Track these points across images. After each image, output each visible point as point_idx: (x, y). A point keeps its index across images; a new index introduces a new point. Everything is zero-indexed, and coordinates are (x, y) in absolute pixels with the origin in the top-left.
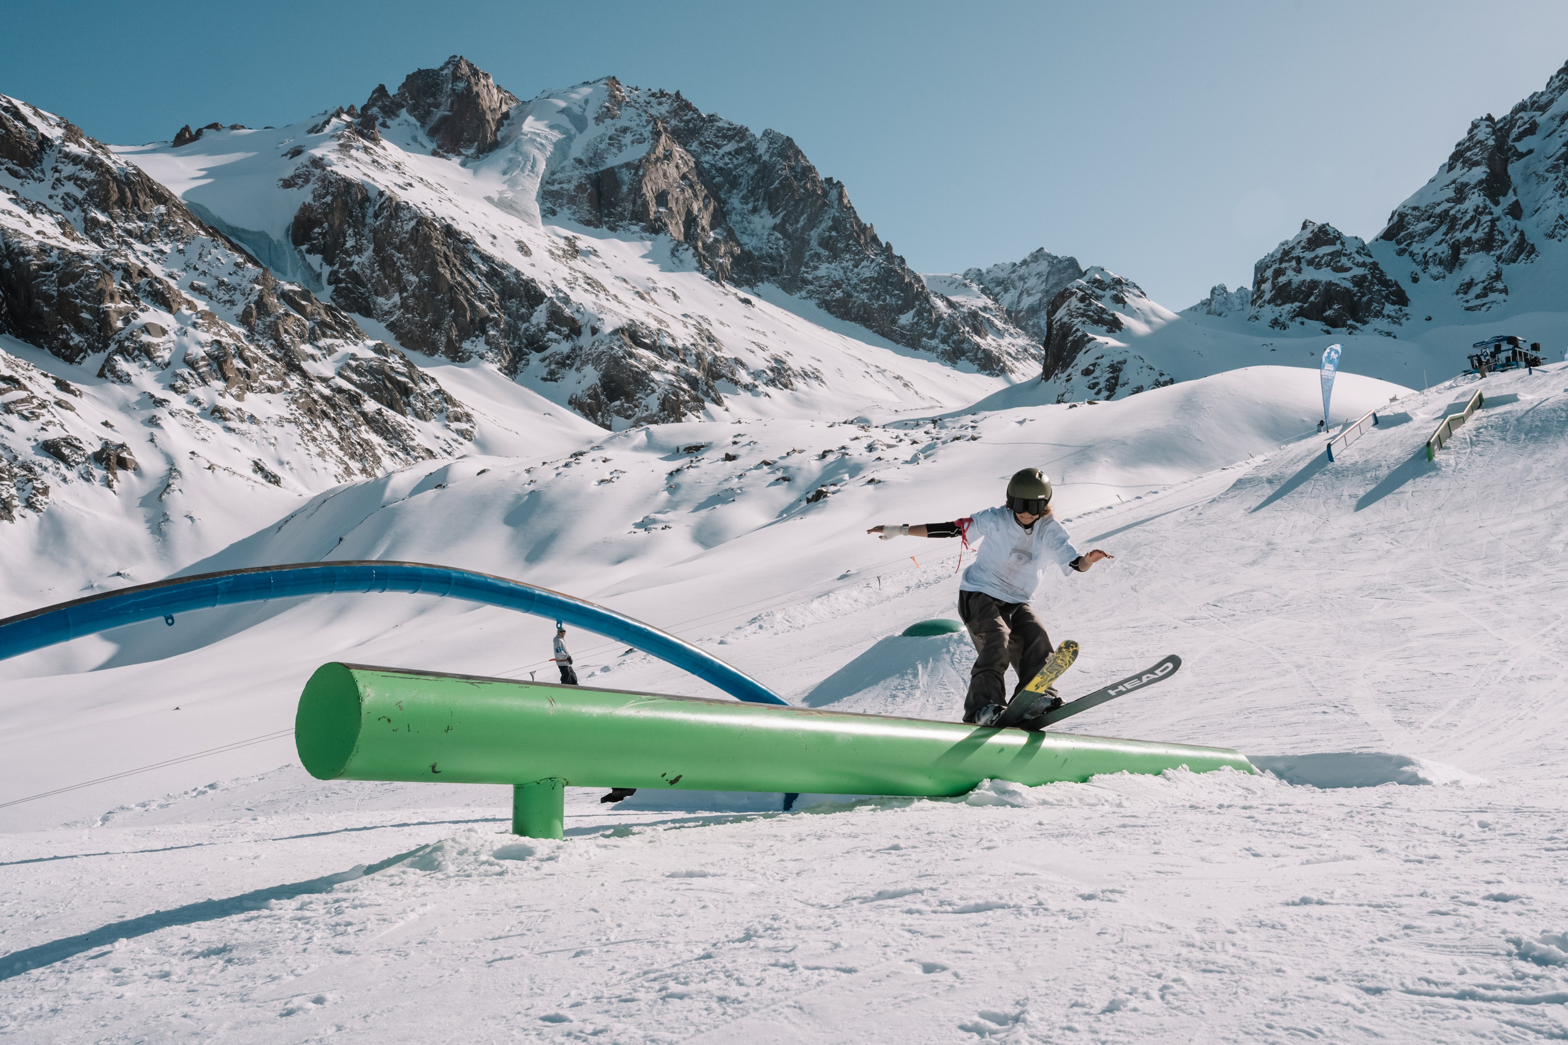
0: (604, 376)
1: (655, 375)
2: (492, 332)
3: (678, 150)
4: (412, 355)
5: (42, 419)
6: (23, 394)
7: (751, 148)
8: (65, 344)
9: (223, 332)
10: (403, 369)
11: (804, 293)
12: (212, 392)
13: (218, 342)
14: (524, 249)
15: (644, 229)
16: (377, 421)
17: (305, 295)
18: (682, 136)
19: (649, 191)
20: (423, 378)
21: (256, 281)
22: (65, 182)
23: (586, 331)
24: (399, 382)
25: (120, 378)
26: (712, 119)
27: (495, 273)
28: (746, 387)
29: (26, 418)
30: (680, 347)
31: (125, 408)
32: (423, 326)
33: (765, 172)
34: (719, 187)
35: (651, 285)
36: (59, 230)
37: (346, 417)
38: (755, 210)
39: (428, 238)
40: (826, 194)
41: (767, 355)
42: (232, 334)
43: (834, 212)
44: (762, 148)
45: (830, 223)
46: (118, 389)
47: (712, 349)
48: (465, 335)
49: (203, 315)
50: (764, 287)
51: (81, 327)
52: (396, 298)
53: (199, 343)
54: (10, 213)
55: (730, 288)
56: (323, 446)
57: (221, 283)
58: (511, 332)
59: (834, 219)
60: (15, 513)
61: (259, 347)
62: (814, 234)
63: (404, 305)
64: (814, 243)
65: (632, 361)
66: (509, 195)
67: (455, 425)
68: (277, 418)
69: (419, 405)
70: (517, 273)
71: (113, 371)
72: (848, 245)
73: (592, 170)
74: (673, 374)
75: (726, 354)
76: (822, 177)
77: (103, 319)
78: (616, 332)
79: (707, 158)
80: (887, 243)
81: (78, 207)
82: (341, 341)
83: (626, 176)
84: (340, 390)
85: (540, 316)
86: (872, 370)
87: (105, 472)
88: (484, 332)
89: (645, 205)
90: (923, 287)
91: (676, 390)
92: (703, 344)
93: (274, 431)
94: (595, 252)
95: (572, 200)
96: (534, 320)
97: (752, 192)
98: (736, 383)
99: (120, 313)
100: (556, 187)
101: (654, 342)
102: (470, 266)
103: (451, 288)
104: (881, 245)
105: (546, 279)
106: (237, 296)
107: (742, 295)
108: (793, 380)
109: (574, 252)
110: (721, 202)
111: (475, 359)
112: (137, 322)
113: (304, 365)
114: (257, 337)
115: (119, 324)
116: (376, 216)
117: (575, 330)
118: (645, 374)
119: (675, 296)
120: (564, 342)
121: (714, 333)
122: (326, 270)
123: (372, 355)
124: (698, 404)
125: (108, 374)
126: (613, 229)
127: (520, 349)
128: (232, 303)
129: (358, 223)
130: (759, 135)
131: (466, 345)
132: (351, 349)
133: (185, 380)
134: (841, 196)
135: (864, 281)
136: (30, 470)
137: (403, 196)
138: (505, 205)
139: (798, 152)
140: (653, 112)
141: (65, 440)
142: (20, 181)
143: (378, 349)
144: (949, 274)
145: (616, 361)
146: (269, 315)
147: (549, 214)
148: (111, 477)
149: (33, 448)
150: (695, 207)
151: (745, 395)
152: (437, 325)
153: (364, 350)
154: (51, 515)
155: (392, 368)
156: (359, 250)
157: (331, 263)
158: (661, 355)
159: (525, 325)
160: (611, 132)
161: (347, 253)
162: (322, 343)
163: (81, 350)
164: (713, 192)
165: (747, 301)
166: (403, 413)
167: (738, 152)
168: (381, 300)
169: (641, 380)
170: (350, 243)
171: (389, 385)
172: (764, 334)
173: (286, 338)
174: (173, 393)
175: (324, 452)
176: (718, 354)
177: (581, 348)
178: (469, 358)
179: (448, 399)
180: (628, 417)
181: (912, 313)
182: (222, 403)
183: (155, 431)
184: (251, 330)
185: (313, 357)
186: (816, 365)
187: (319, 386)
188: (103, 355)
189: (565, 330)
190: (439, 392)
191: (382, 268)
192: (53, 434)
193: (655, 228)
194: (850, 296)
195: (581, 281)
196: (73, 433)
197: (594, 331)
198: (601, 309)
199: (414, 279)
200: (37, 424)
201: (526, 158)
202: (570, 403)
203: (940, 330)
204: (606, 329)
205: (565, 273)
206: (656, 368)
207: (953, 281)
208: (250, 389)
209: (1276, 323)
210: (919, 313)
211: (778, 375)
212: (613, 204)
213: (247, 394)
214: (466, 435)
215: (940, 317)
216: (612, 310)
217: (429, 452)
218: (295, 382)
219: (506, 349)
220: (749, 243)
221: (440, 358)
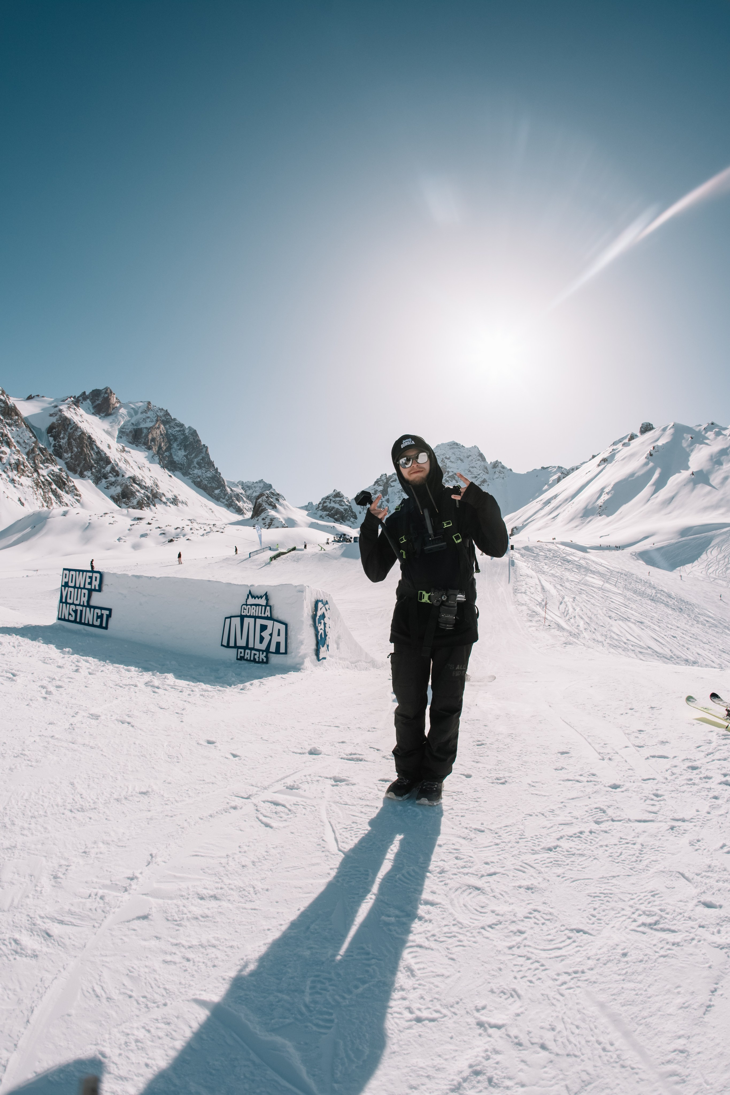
0: (123, 490)
1: (137, 493)
2: (94, 470)
3: (162, 426)
4: (69, 473)
7: (184, 431)
9: (21, 457)
10: (65, 477)
11: (188, 477)
12: (14, 474)
13: (19, 460)
14: (109, 447)
15: (146, 448)
16: (54, 492)
17: (45, 449)
18: (165, 423)
19: (150, 437)
20: (70, 481)
21: (34, 443)
23: (121, 476)
24: (64, 481)
26: (175, 419)
27: (99, 452)
28: (164, 502)
30: (147, 486)
32: (75, 464)
33: (186, 438)
34: (171, 440)
35: (144, 465)
37: (46, 489)
38: (180, 449)
39: (83, 438)
40: (202, 449)
41: (172, 494)
42: (23, 457)
43: (203, 455)
44: (187, 431)
47: (156, 488)
48: (86, 470)
49: (18, 451)
50: (177, 473)
52: (70, 455)
53: (14, 459)
55: (166, 471)
56: (38, 496)
57: (25, 442)
58: (99, 471)
59: (203, 457)
61: (29, 463)
62: (196, 460)
63: (71, 457)
64: (195, 463)
65: (132, 488)
66: (110, 430)
67: (76, 497)
69: (67, 489)
70: (105, 454)
72: (205, 465)
73: (135, 427)
74: (143, 494)
75: (160, 491)
76: (202, 444)
78: (130, 477)
79: (170, 431)
82: (51, 465)
83: (145, 431)
84: (47, 480)
85: (108, 468)
86: (203, 505)
88: (91, 470)
89: (148, 441)
90: (224, 483)
91: (143, 499)
92: (154, 486)
93: (26, 489)
94: (129, 452)
95: (127, 435)
96: (106, 469)
97: (180, 444)
98: (161, 501)
100: (124, 430)
101: (140, 483)
102: (93, 449)
103: (85, 454)
104: (215, 468)
105: (113, 457)
106: (28, 446)
107: (170, 474)
108: (179, 504)
109: (123, 450)
110: (171, 445)
111: (87, 478)
113: (39, 470)
114: (29, 459)
116: (71, 429)
117: (117, 474)
118: (135, 492)
119: (150, 470)
120: (113, 477)
121: (159, 484)
122: (53, 443)
123: (58, 471)
124: (148, 505)
126: (137, 446)
127: (100, 477)
128: (26, 448)
129: (66, 430)
130: (187, 427)
131: (85, 473)
132: (53, 468)
133: (8, 470)
134: (207, 450)
135: (207, 477)
137: (80, 425)
138: (108, 433)
139: (197, 435)
140: (158, 414)
143: (60, 470)
144: (233, 481)
145: (127, 486)
146: (34, 453)
147: (119, 437)
150: (163, 444)
151: (163, 506)
152: (78, 465)
153: (56, 469)
155: (62, 476)
156: (63, 438)
157: (55, 441)
158: (141, 487)
159: (103, 470)
160: (144, 417)
161: (60, 439)
162: (46, 464)
164: (169, 441)
165: (170, 476)
166: (62, 491)
167: (180, 431)
168: (65, 454)
169: (133, 494)
170: (62, 436)
171: (61, 481)
172: (173, 487)
173: (37, 461)
174: (4, 473)
175: (38, 499)
176: (158, 490)
177: (118, 480)
178: (85, 477)
179: (76, 489)
181: (219, 490)
182: (15, 478)
184: (28, 457)
185: (42, 469)
186: (187, 500)
187: (41, 478)
189: (115, 474)
190: (74, 486)
191: (68, 445)
193: (149, 448)
194: (202, 481)
195: (123, 460)
197: (123, 476)
198: (127, 470)
199: (76, 450)
201: (118, 420)
202: (111, 497)
203: (227, 497)
204: (127, 476)
205: (119, 456)
206: (138, 491)
207: (234, 483)
208: (23, 475)
209: (321, 516)
210: (221, 491)
211: (175, 501)
212: (139, 439)
213: (22, 477)
214: (78, 501)
215: (227, 493)
216: (130, 471)
217: (67, 504)
218: (35, 475)
219: (96, 476)
220: (176, 458)
221: (77, 475)
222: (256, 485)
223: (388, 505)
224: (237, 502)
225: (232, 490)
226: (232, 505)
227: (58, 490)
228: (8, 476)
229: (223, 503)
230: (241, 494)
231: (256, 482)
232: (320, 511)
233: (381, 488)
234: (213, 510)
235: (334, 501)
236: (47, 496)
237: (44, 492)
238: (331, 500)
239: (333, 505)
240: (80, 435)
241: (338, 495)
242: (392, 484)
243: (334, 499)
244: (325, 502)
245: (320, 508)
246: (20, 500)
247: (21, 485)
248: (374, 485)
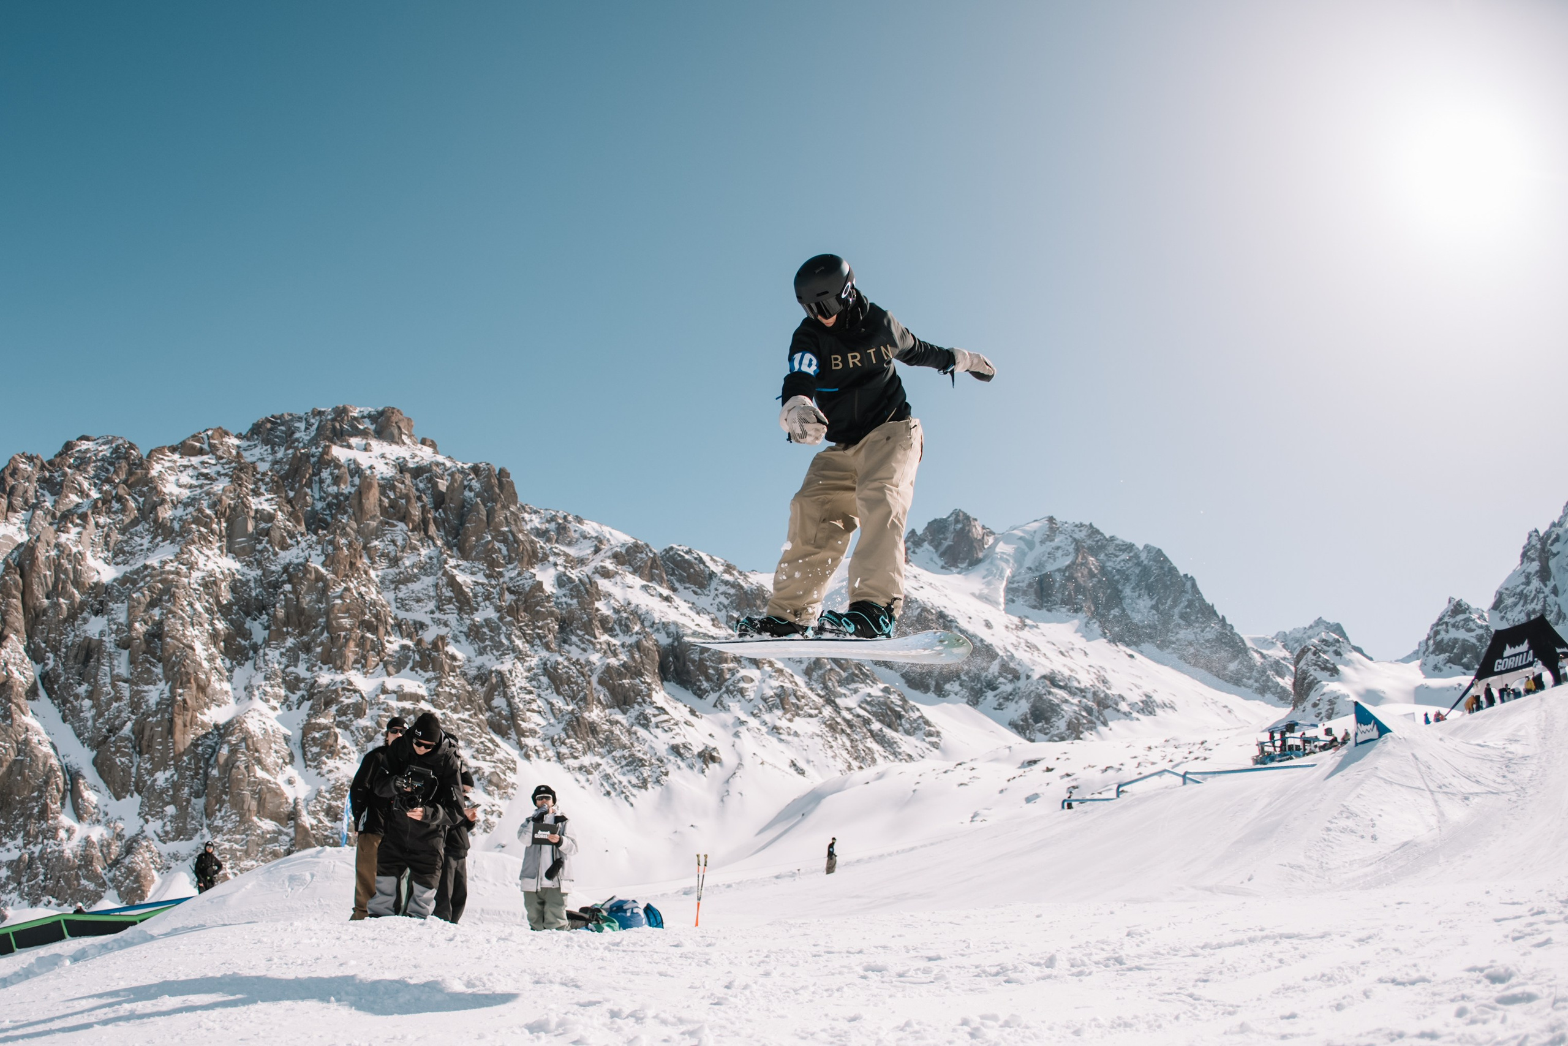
0: (1032, 706)
1: (1064, 708)
3: (1091, 559)
5: (674, 732)
6: (665, 717)
7: (1138, 557)
8: (699, 688)
9: (786, 681)
10: (900, 703)
11: (1170, 650)
12: (776, 717)
13: (782, 687)
14: (988, 625)
15: (1069, 611)
16: (877, 735)
18: (1094, 551)
19: (1071, 586)
20: (914, 709)
22: (720, 596)
23: (1024, 677)
24: (896, 711)
25: (724, 707)
26: (1112, 539)
28: (1125, 713)
29: (666, 731)
30: (1083, 687)
31: (724, 726)
32: (922, 675)
33: (1145, 570)
34: (1117, 582)
35: (1071, 646)
36: (711, 623)
37: (859, 733)
38: (1139, 596)
40: (1183, 584)
41: (1140, 692)
43: (1188, 595)
44: (1144, 556)
45: (1186, 603)
46: (723, 716)
47: (1105, 689)
48: (948, 681)
50: (1145, 646)
51: (708, 679)
53: (772, 688)
54: (685, 615)
55: (1122, 648)
56: (837, 752)
58: (976, 678)
59: (1188, 600)
60: (649, 786)
61: (812, 689)
62: (1176, 611)
64: (1176, 617)
65: (1051, 697)
66: (985, 588)
67: (928, 739)
68: (811, 733)
69: (907, 726)
70: (982, 640)
71: (721, 704)
72: (1197, 618)
73: (1037, 574)
74: (1078, 706)
75: (1113, 692)
76: (1181, 573)
77: (720, 673)
78: (1041, 678)
79: (1110, 564)
80: (1223, 617)
81: (724, 610)
82: (863, 685)
83: (1059, 577)
84: (858, 716)
85: (994, 668)
86: (1208, 702)
87: (702, 764)
88: (958, 678)
89: (1069, 595)
90: (1244, 644)
91: (1079, 716)
92: (1098, 685)
93: (807, 741)
94: (1038, 627)
95: (1024, 593)
96: (991, 670)
97: (1138, 585)
98: (1118, 711)
99: (729, 670)
100: (1016, 585)
101: (1066, 684)
104: (1218, 617)
105: (1000, 644)
107: (1130, 652)
108: (1156, 709)
109: (1024, 627)
110: (1117, 591)
111: (952, 696)
112: (738, 675)
113: (838, 701)
114: (813, 683)
115: (728, 676)
117: (1016, 676)
118: (1058, 705)
120: (1009, 685)
121: (1108, 678)
123: (881, 694)
124: (1092, 727)
125: (718, 705)
126: (1049, 611)
127: (981, 689)
130: (1141, 548)
131: (947, 687)
132: (868, 690)
133: (760, 710)
134: (1193, 585)
135: (1207, 641)
136: (662, 761)
137: (914, 594)
139: (1166, 559)
140: (1075, 536)
141: (683, 744)
142: (697, 597)
143: (886, 690)
144: (1262, 636)
145: (1039, 697)
146: (820, 669)
147: (1009, 602)
148: (704, 766)
149: (666, 750)
151: (1123, 721)
152: (929, 675)
153: (876, 691)
154: (667, 787)
155: (892, 702)
158: (1070, 694)
159: (984, 674)
160: (1049, 550)
162: (851, 687)
163: (707, 691)
164: (1112, 585)
165: (1131, 657)
166: (896, 731)
167: (1129, 559)
169: (1054, 709)
171: (889, 713)
172: (1140, 677)
173: (830, 684)
174: (752, 718)
175: (836, 755)
176: (1108, 692)
177: (1019, 688)
178: (949, 695)
179: (927, 723)
180: (1046, 734)
181: (1236, 662)
182: (778, 723)
183: (737, 740)
184: (810, 679)
185: (844, 695)
186: (1172, 698)
188: (718, 694)
189: (1010, 676)
190: (922, 717)
192: (678, 741)
193: (1076, 609)
195: (1024, 645)
196: (689, 740)
197: (1028, 677)
200: (670, 734)
201: (998, 569)
202: (1010, 724)
203: (1255, 673)
204: (1036, 676)
205: (1014, 640)
206: (1066, 701)
207: (1265, 640)
208: (798, 715)
209: (1436, 667)
210: (1241, 663)
211: (1148, 706)
212: (1050, 595)
213: (797, 719)
214: (935, 745)
215: (1255, 665)
216: (1040, 665)
217: (910, 756)
218: (828, 711)
219: (972, 689)
220: (1136, 618)
221: (931, 695)
222: (1310, 632)
223: (1559, 600)
224: (1279, 680)
225: (1263, 656)
226: (1269, 688)
227: (888, 731)
228: (765, 723)
229: (1250, 687)
230: (1284, 659)
231: (1311, 627)
232: (1432, 657)
233: (1535, 566)
234: (1230, 707)
235: (1453, 626)
236: (861, 747)
237: (852, 741)
238: (1447, 623)
239: (1454, 634)
240: (920, 614)
241: (1458, 608)
242: (1554, 549)
243: (1452, 621)
244: (1437, 633)
245: (1431, 649)
246: (793, 764)
247: (796, 734)
248: (1522, 562)
